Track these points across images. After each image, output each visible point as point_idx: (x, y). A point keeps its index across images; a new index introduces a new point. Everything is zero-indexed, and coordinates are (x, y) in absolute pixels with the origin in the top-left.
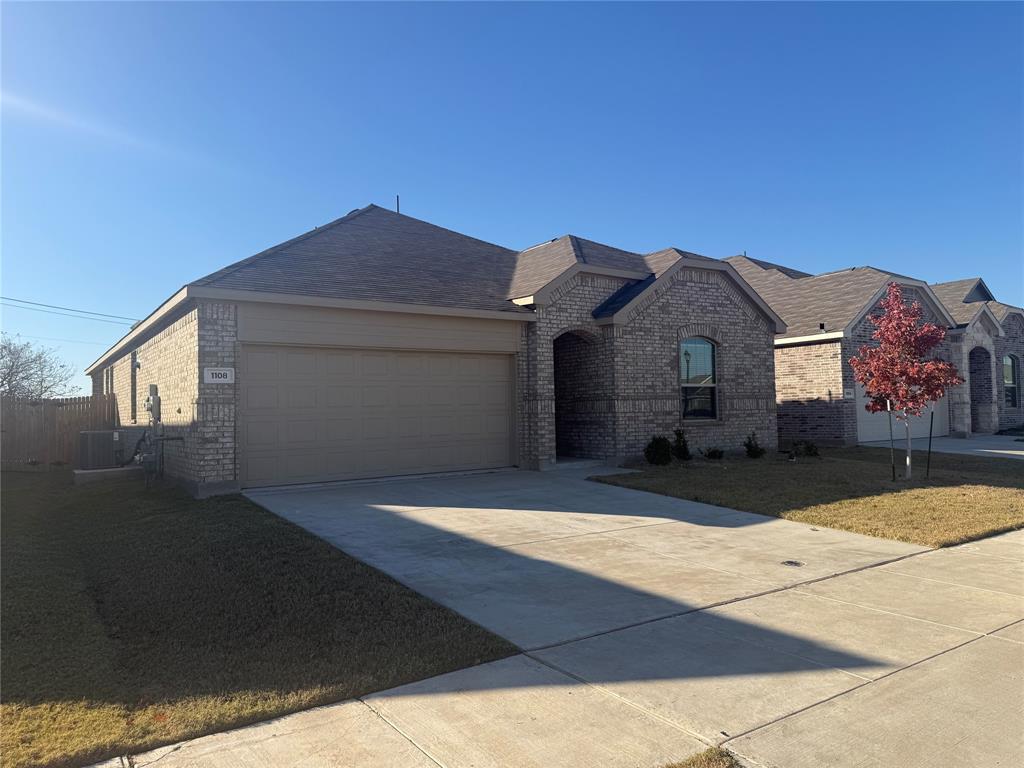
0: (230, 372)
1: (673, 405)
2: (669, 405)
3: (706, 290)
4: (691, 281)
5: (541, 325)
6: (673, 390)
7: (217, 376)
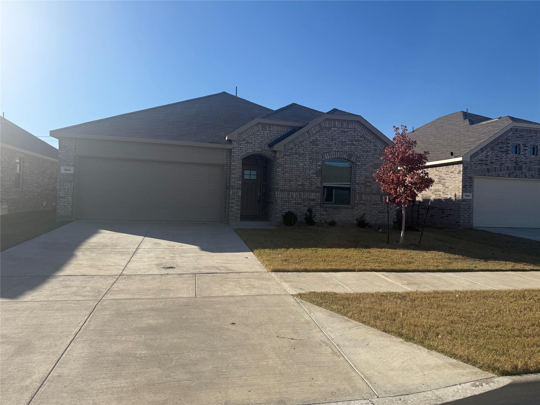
0: (72, 169)
1: (317, 196)
2: (313, 196)
3: (347, 132)
4: (335, 127)
5: (235, 150)
6: (317, 187)
7: (66, 170)
